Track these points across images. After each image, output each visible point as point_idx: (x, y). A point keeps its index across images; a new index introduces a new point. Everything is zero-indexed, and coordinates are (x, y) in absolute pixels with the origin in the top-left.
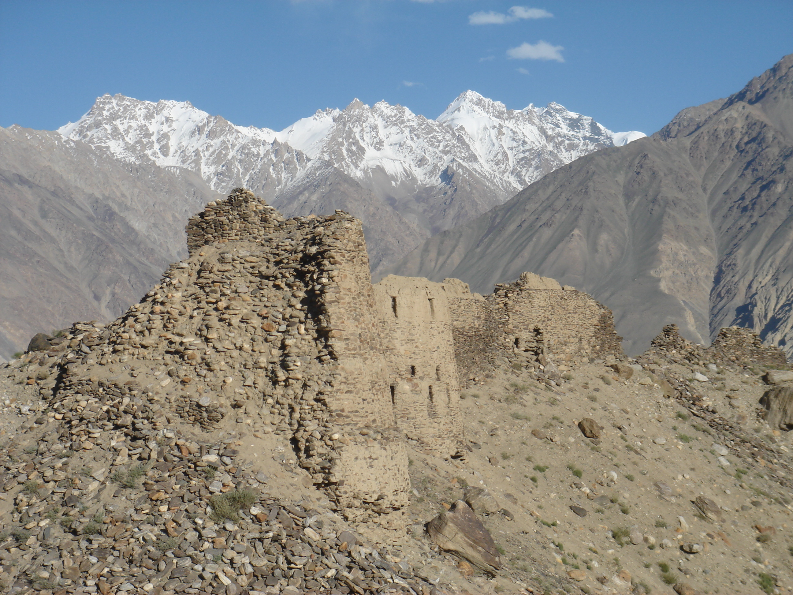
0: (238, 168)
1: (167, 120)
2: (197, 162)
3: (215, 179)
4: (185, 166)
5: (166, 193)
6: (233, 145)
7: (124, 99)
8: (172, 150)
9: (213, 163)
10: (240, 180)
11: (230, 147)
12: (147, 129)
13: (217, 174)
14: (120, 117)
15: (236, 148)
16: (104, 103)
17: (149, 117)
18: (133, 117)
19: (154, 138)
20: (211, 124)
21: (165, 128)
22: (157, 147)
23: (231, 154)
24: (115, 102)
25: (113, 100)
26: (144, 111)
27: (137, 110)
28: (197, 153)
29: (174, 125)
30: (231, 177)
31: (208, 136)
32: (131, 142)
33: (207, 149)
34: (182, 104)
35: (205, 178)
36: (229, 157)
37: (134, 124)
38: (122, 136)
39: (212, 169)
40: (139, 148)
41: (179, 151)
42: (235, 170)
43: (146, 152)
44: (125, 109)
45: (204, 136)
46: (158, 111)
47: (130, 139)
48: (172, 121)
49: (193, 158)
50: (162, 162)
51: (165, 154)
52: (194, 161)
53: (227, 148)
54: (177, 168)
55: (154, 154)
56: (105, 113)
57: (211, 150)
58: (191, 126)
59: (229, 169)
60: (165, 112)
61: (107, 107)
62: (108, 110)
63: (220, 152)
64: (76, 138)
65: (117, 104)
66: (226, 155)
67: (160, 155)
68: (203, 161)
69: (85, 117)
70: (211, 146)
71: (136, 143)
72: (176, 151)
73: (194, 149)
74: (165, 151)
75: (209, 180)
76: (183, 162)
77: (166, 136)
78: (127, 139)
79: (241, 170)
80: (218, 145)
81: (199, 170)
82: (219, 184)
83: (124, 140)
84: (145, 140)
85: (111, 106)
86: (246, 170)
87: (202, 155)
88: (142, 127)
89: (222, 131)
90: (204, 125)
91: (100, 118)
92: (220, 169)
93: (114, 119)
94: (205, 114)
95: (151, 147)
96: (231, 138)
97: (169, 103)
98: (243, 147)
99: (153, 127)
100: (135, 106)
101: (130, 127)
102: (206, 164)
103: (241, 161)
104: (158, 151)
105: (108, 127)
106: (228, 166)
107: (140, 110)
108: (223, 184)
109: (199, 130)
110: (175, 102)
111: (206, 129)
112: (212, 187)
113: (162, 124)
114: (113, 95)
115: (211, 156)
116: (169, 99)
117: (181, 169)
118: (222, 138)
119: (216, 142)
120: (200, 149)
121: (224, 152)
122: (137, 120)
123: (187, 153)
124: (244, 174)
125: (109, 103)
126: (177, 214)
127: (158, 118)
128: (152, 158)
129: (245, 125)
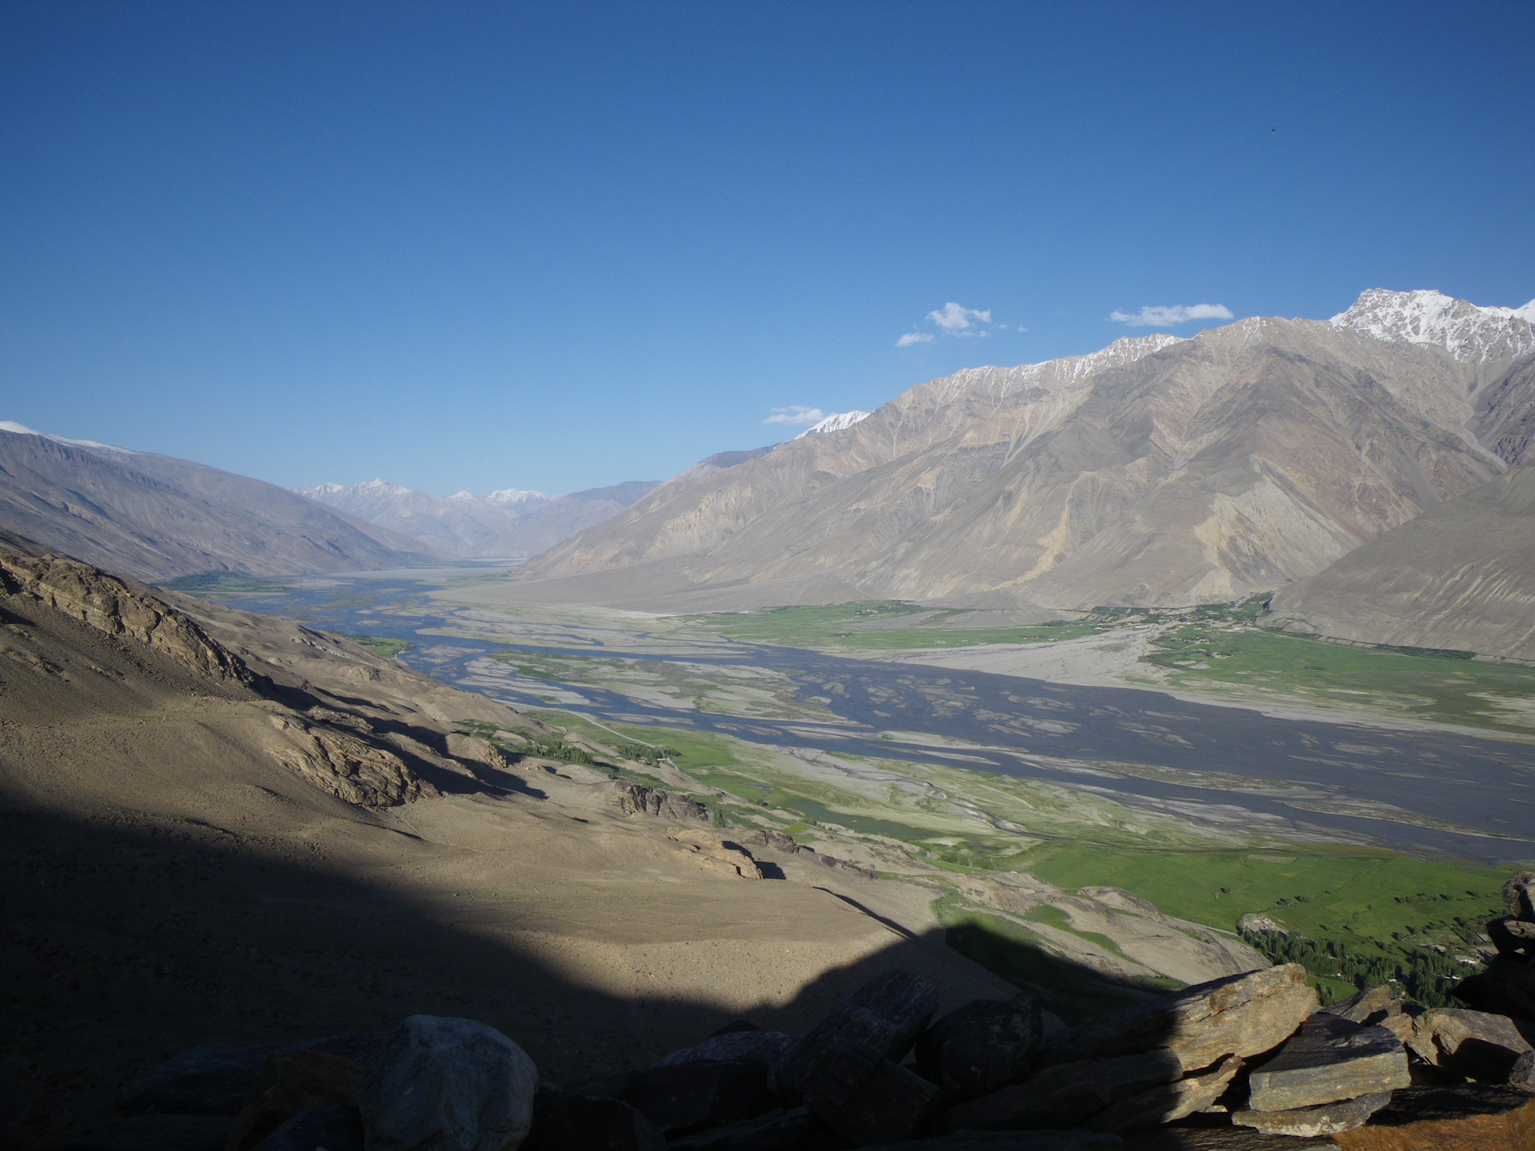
0: (1479, 341)
1: (1418, 306)
2: (1443, 338)
3: (1459, 351)
4: (1433, 342)
5: (1417, 363)
6: (1475, 323)
7: (1382, 292)
8: (1422, 330)
9: (1457, 338)
10: (1480, 350)
11: (1472, 324)
12: (1402, 314)
13: (1460, 347)
14: (1380, 306)
15: (1477, 325)
16: (1366, 296)
17: (1403, 304)
18: (1390, 306)
19: (1407, 321)
20: (1456, 307)
21: (1417, 313)
22: (1409, 328)
23: (1473, 329)
24: (1375, 294)
25: (1374, 293)
26: (1399, 300)
27: (1393, 299)
28: (1443, 330)
29: (1424, 310)
30: (1472, 349)
31: (1453, 316)
32: (1389, 325)
33: (1452, 328)
34: (1431, 292)
35: (1450, 350)
36: (1471, 333)
37: (1391, 311)
38: (1381, 321)
39: (1457, 343)
40: (1394, 329)
41: (1428, 330)
42: (1476, 343)
43: (1401, 332)
44: (1383, 299)
45: (1449, 317)
46: (1411, 299)
47: (1388, 323)
48: (1423, 306)
49: (1440, 335)
50: (1413, 339)
51: (1417, 333)
52: (1441, 337)
53: (1469, 325)
54: (1426, 343)
55: (1407, 333)
56: (1368, 304)
57: (1456, 327)
58: (1439, 309)
59: (1471, 342)
60: (1417, 300)
61: (1369, 299)
62: (1370, 301)
63: (1464, 329)
64: (1345, 325)
65: (1377, 297)
66: (1468, 331)
67: (1412, 334)
68: (1449, 336)
69: (1351, 308)
70: (1456, 324)
71: (1393, 325)
72: (1426, 331)
73: (1441, 328)
74: (1416, 330)
75: (1453, 352)
76: (1432, 339)
77: (1417, 319)
78: (1385, 323)
79: (1482, 343)
80: (1462, 323)
81: (1445, 344)
82: (1462, 355)
83: (1382, 324)
84: (1399, 323)
85: (1372, 298)
86: (1486, 342)
87: (1447, 332)
88: (1397, 313)
89: (1465, 312)
90: (1450, 308)
91: (1363, 308)
92: (1463, 342)
93: (1375, 308)
94: (1451, 299)
95: (1405, 328)
96: (1473, 317)
97: (1420, 292)
98: (1484, 324)
99: (1407, 312)
100: (1392, 297)
101: (1388, 313)
102: (1451, 339)
103: (1481, 335)
104: (1411, 331)
105: (1370, 315)
106: (1470, 340)
107: (1396, 299)
108: (1466, 355)
109: (1445, 312)
110: (1425, 291)
111: (1451, 311)
112: (1456, 358)
113: (1414, 309)
114: (1374, 289)
115: (1455, 332)
116: (1420, 289)
117: (1430, 344)
118: (1465, 317)
119: (1460, 321)
120: (1446, 327)
121: (1467, 329)
122: (1393, 307)
123: (1435, 331)
124: (1484, 346)
125: (1371, 296)
126: (1426, 381)
127: (1411, 305)
128: (1406, 337)
129: (1486, 305)
